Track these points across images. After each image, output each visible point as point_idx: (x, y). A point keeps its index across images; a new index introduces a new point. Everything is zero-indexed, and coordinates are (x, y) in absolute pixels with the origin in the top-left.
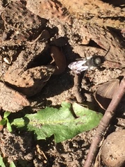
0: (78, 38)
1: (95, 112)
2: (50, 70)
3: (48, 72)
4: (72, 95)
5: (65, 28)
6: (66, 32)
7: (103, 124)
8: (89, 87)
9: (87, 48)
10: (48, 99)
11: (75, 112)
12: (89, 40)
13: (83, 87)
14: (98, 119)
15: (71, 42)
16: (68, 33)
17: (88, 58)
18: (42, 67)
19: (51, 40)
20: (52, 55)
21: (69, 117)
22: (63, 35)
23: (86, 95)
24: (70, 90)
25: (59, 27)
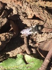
0: (25, 15)
1: (39, 60)
2: (11, 35)
3: (9, 36)
4: (23, 50)
5: (18, 9)
6: (18, 12)
7: (44, 66)
8: (34, 44)
9: (32, 21)
10: (7, 53)
11: (26, 60)
12: (33, 15)
13: (30, 44)
14: (40, 64)
15: (22, 17)
16: (19, 12)
17: (34, 27)
18: (7, 33)
19: (9, 16)
20: (11, 25)
21: (22, 63)
22: (16, 13)
23: (33, 49)
24: (21, 47)
25: (14, 8)
